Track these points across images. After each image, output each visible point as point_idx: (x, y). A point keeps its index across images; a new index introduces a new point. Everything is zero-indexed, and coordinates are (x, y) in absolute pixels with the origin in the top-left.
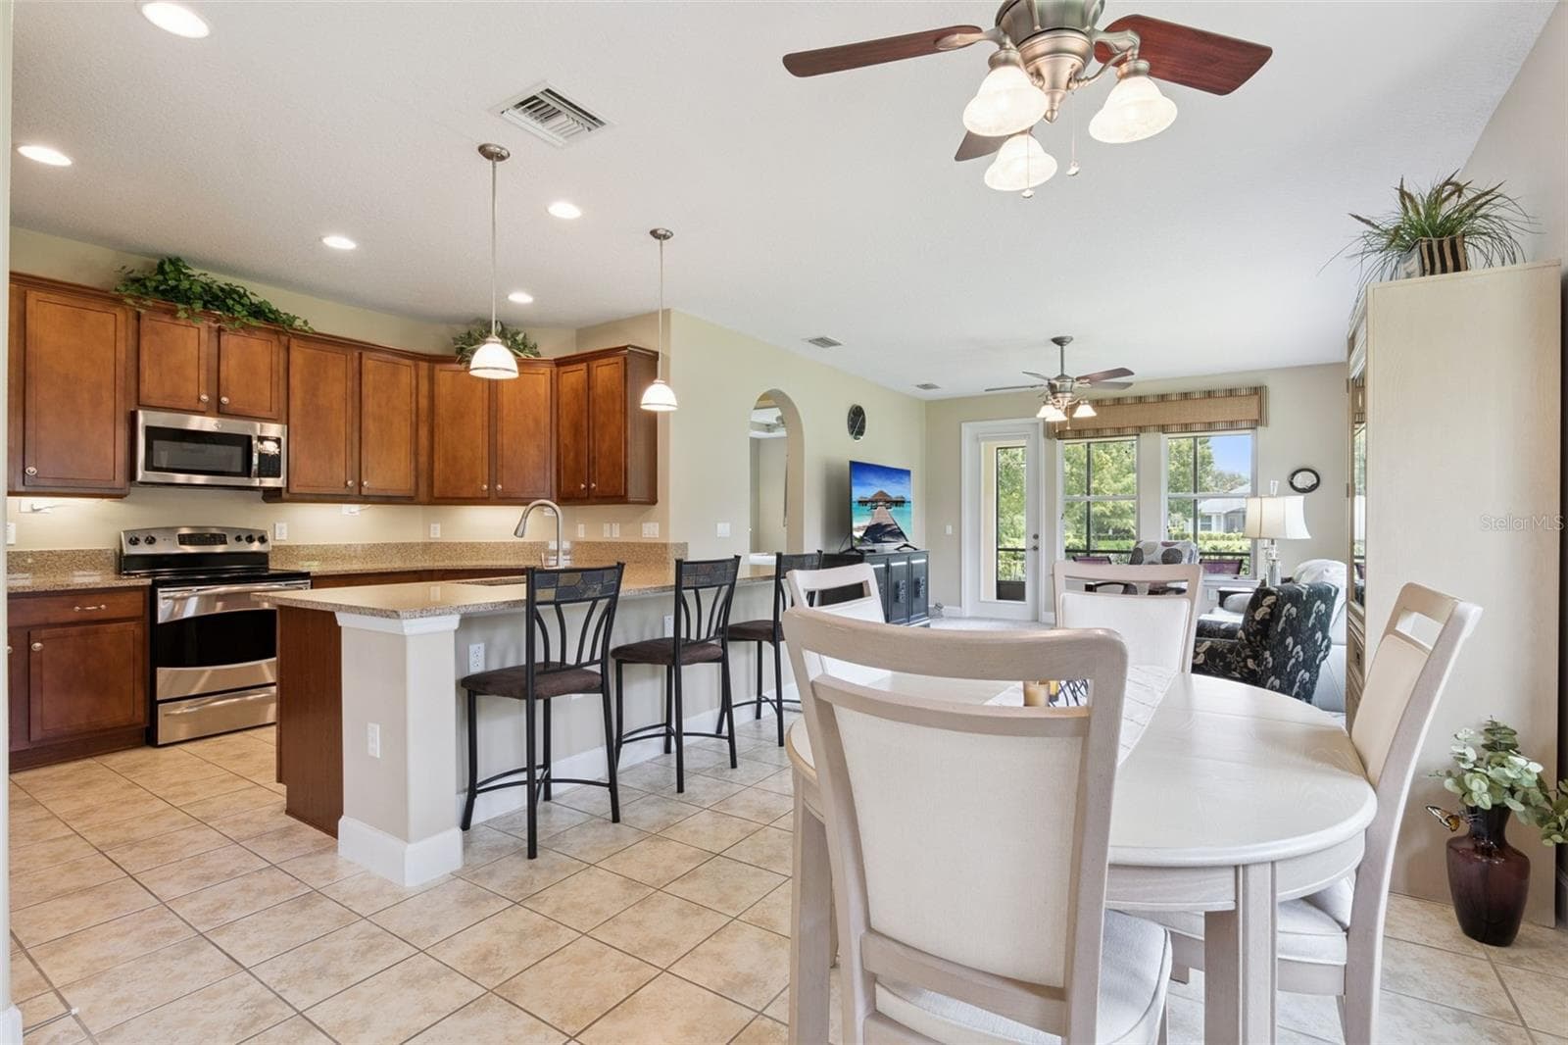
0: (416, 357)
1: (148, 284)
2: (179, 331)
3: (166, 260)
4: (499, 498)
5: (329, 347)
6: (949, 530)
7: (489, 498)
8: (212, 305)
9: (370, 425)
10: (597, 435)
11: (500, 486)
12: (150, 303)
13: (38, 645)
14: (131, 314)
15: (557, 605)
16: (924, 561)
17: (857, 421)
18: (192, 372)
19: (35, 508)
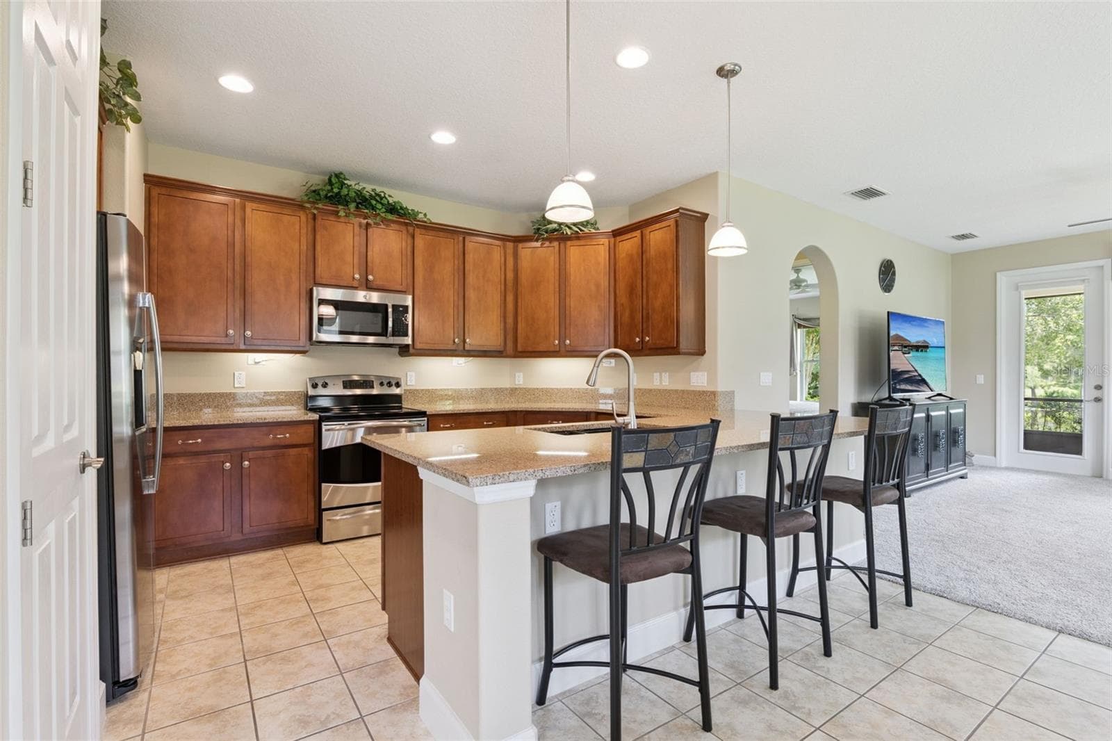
0: (504, 239)
1: (321, 193)
2: (341, 227)
3: (333, 174)
4: (568, 351)
5: (441, 234)
6: (981, 379)
7: (559, 351)
8: (362, 205)
9: (471, 294)
10: (651, 293)
11: (568, 342)
12: (320, 206)
13: (247, 463)
14: (310, 216)
15: (646, 472)
16: (961, 410)
17: (887, 273)
18: (349, 258)
19: (257, 361)
